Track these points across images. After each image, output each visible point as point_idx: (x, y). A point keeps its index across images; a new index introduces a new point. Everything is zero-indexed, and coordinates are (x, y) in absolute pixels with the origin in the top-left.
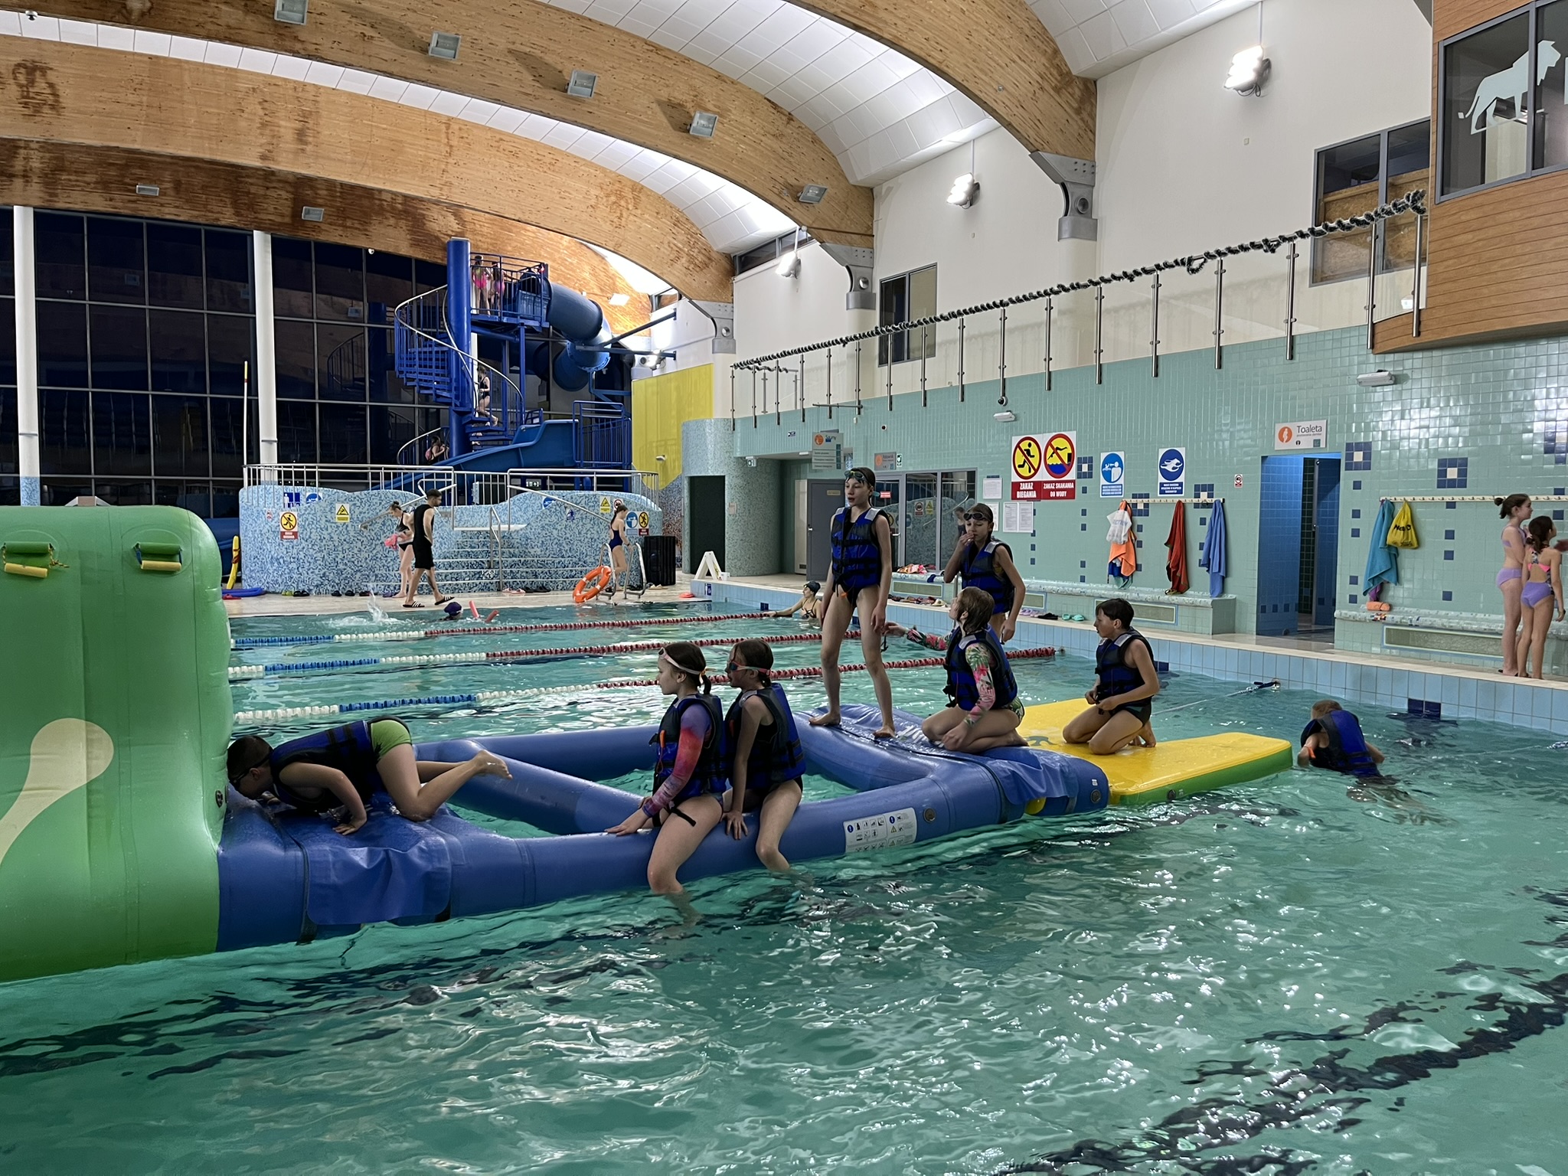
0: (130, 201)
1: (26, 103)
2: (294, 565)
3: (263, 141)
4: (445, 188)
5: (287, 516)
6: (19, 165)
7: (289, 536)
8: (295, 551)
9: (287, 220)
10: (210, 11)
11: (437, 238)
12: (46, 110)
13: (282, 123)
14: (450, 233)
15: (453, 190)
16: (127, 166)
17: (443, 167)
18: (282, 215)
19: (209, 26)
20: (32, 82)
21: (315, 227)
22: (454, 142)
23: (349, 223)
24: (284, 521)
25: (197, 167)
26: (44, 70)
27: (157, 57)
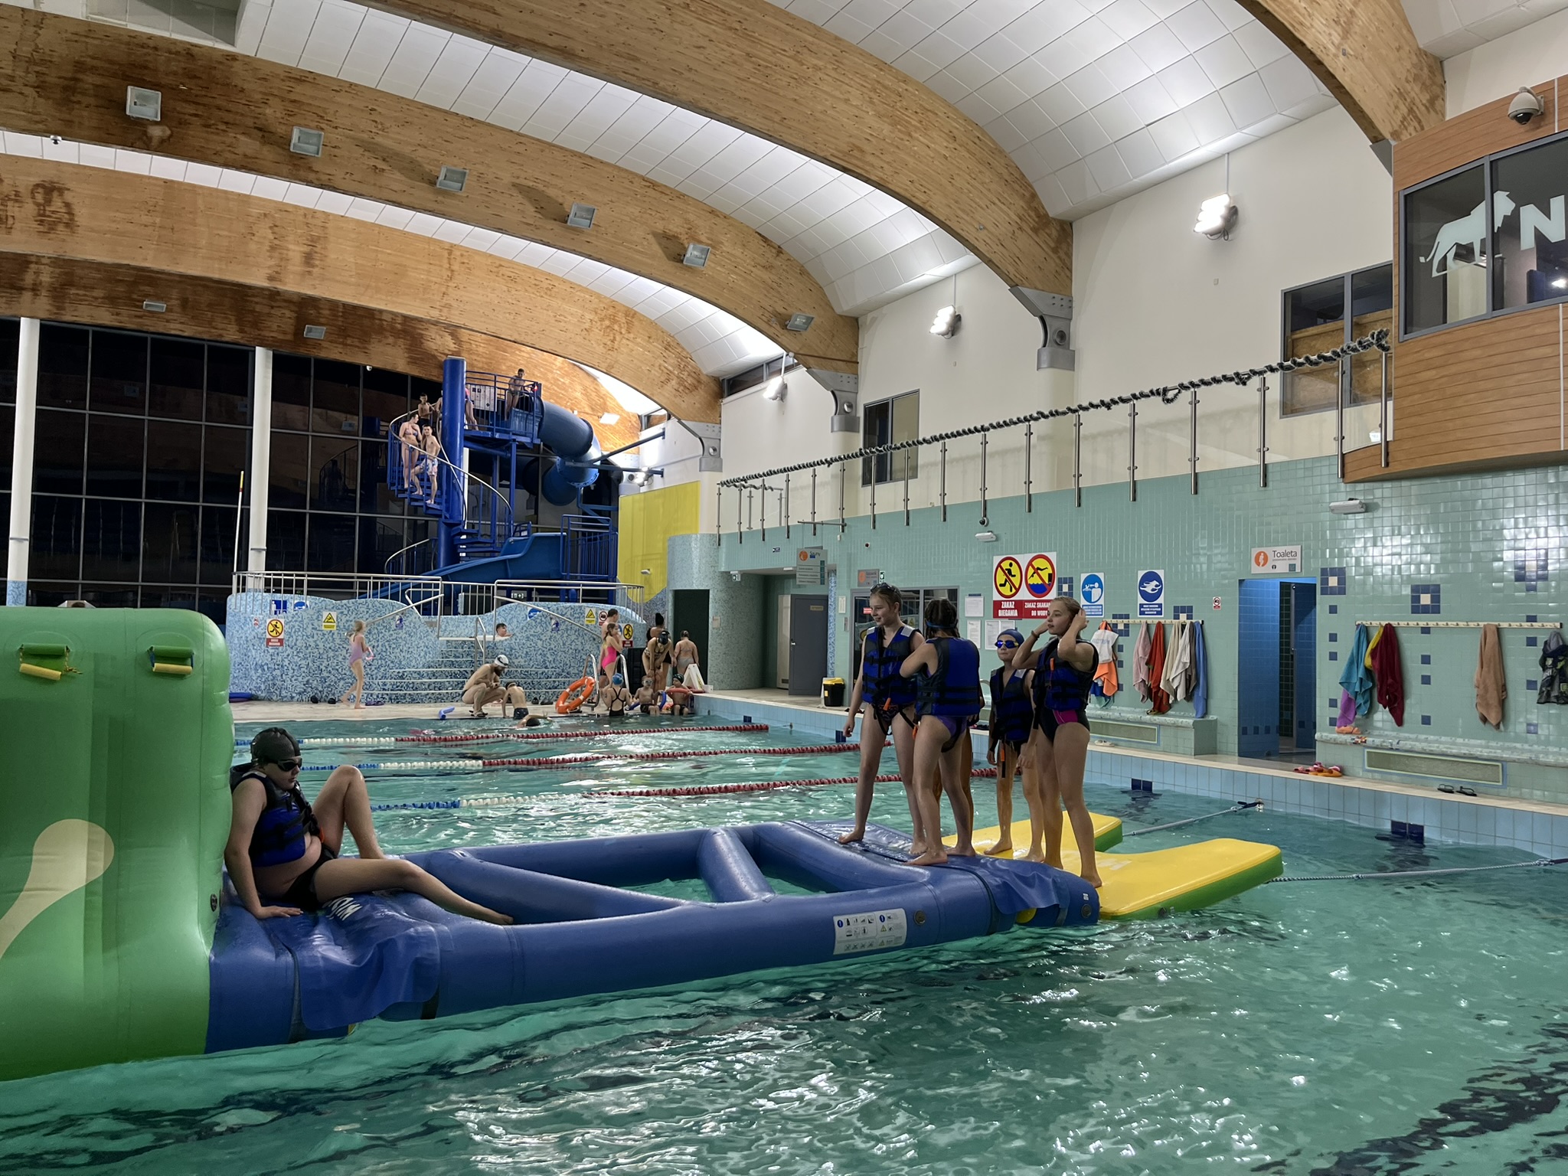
0: (136, 316)
1: (42, 221)
2: (278, 672)
3: (272, 262)
4: (445, 310)
5: (274, 623)
6: (29, 278)
7: (275, 643)
8: (280, 658)
9: (289, 337)
10: (228, 141)
11: (434, 356)
12: (61, 227)
13: (291, 247)
14: (447, 352)
15: (453, 312)
16: (135, 283)
17: (444, 289)
18: (285, 333)
19: (228, 155)
20: (48, 201)
21: (317, 344)
22: (456, 267)
23: (349, 342)
24: (271, 628)
25: (204, 286)
26: (61, 191)
27: (172, 181)
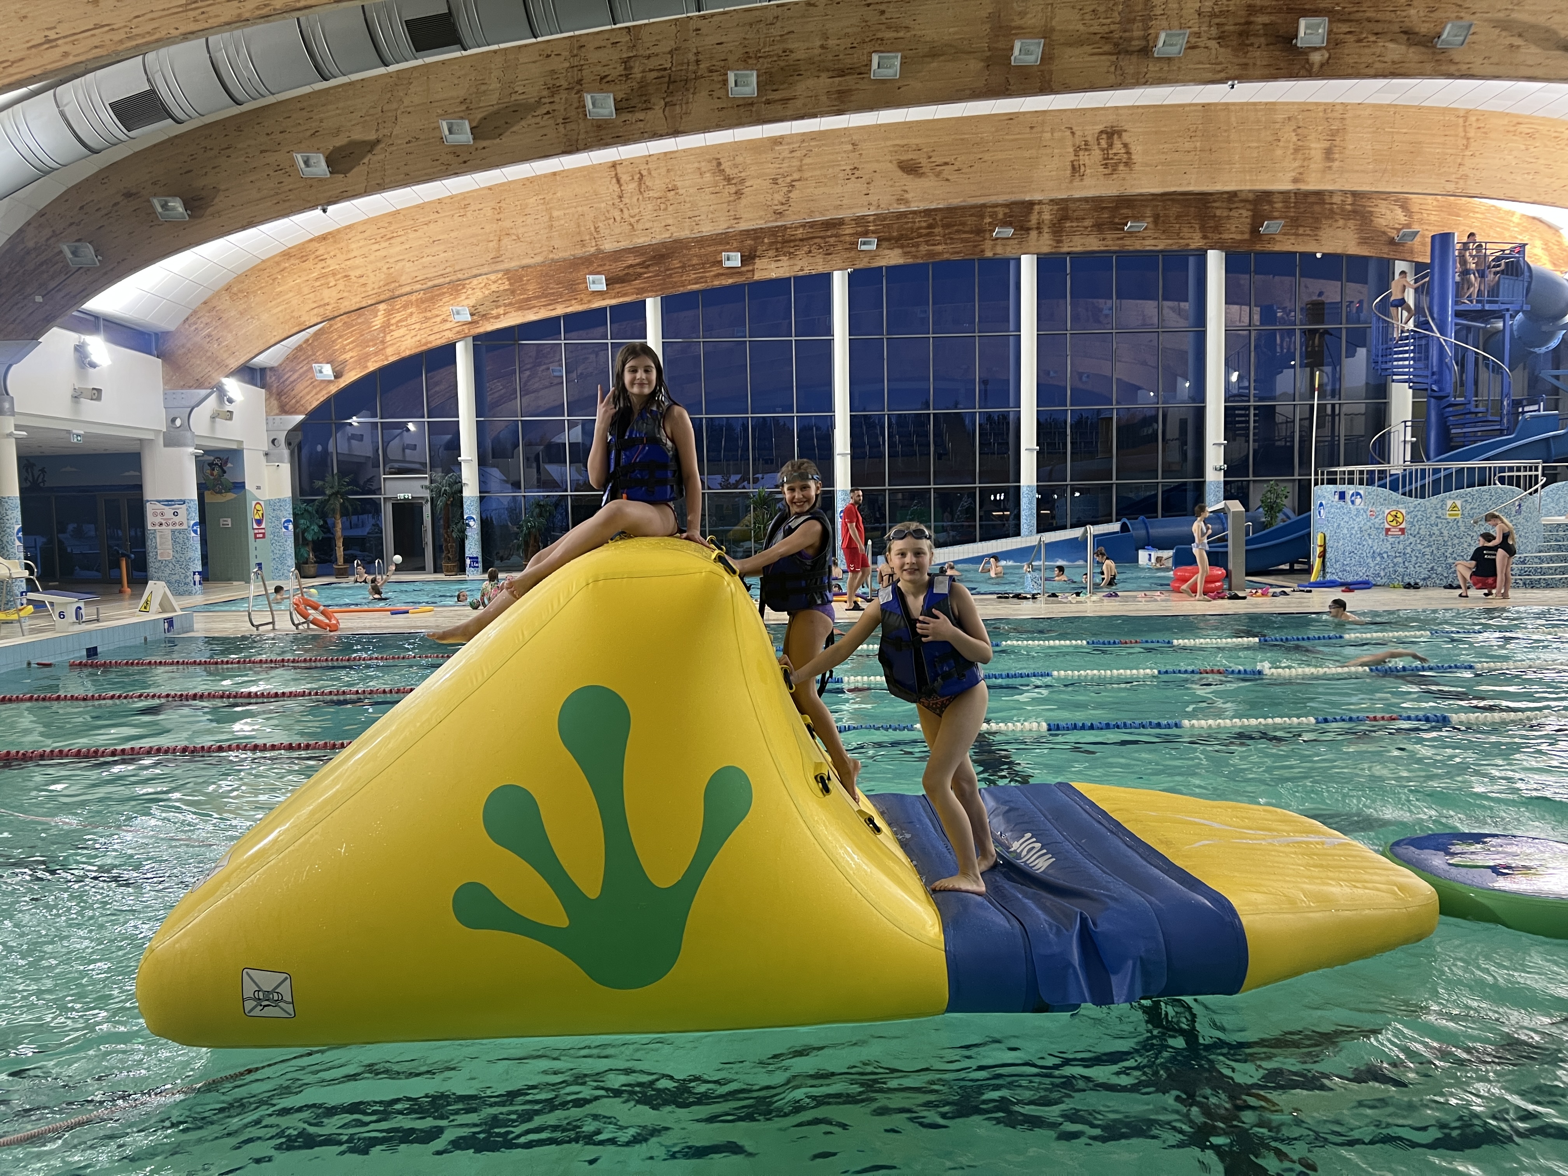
1: (1106, 164)
2: (1400, 560)
3: (1297, 164)
4: (1461, 182)
5: (1394, 513)
6: (1034, 219)
7: (1395, 531)
8: (1401, 546)
9: (1246, 236)
11: (1384, 233)
12: (1121, 167)
13: (1313, 145)
14: (1397, 226)
15: (1469, 182)
17: (1459, 161)
18: (1242, 233)
19: (1378, 65)
20: (1111, 145)
21: (1271, 240)
22: (1471, 134)
23: (1301, 230)
24: (1390, 518)
25: (1173, 200)
26: (1119, 133)
27: (1209, 104)
